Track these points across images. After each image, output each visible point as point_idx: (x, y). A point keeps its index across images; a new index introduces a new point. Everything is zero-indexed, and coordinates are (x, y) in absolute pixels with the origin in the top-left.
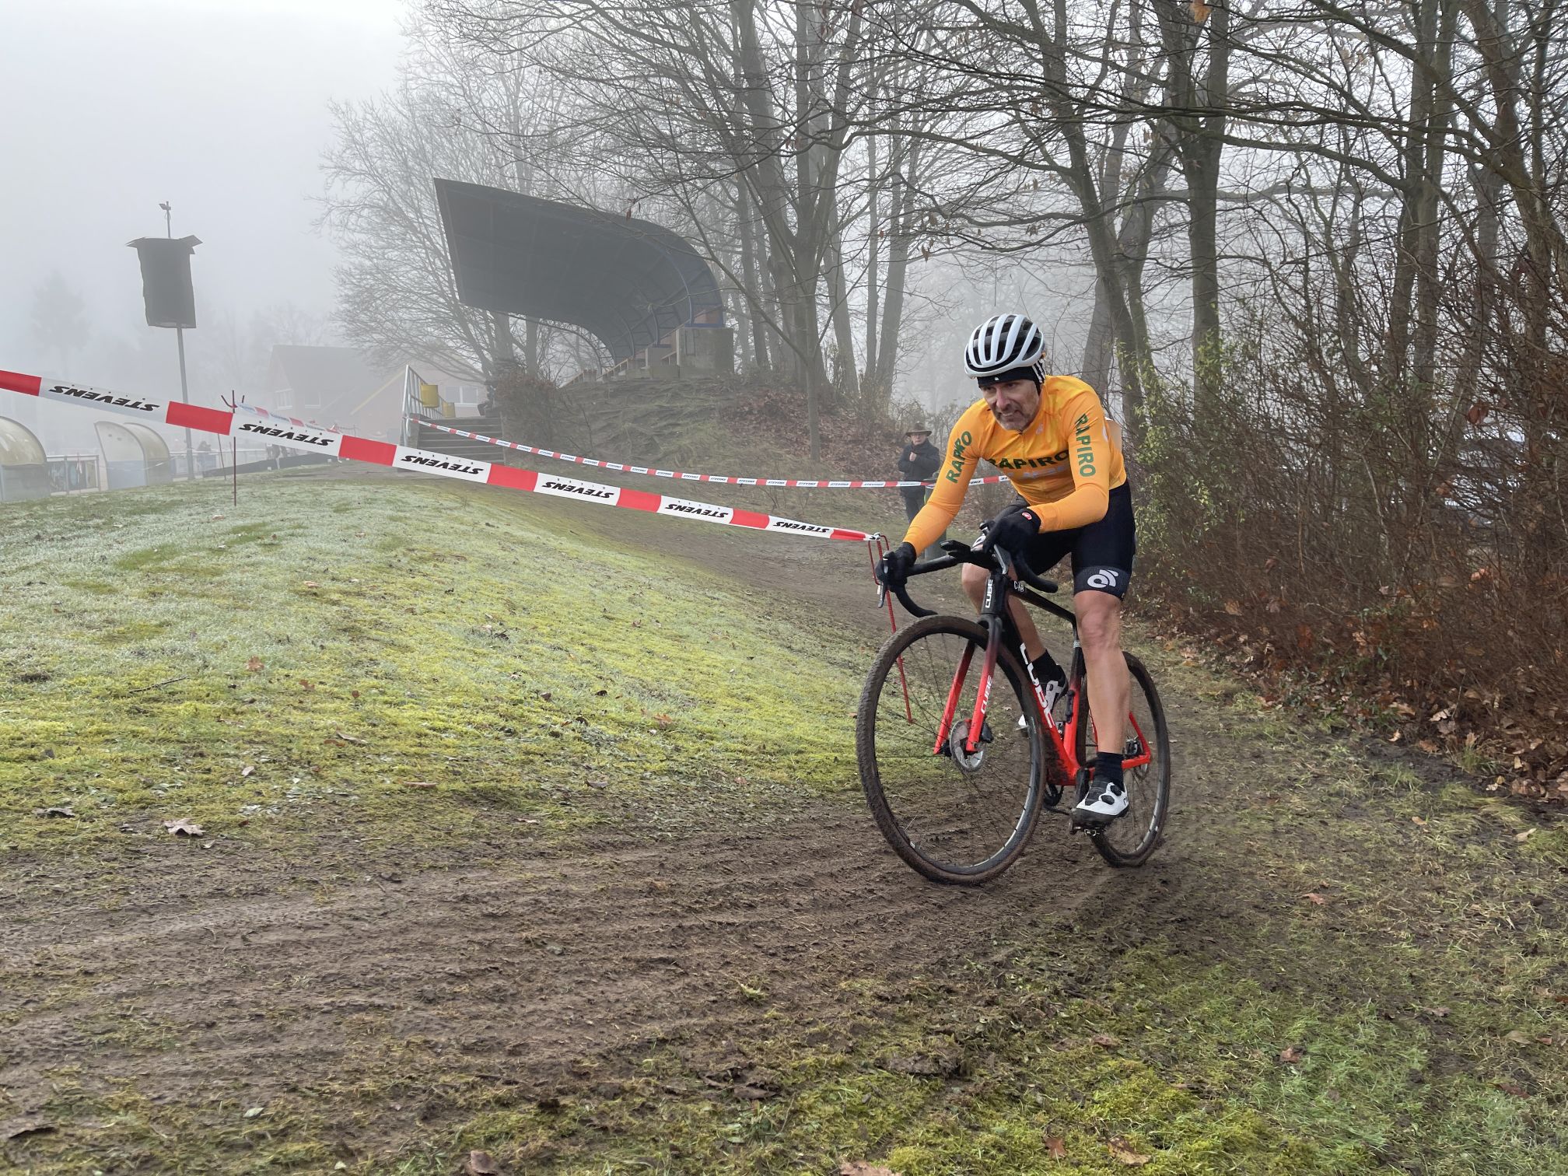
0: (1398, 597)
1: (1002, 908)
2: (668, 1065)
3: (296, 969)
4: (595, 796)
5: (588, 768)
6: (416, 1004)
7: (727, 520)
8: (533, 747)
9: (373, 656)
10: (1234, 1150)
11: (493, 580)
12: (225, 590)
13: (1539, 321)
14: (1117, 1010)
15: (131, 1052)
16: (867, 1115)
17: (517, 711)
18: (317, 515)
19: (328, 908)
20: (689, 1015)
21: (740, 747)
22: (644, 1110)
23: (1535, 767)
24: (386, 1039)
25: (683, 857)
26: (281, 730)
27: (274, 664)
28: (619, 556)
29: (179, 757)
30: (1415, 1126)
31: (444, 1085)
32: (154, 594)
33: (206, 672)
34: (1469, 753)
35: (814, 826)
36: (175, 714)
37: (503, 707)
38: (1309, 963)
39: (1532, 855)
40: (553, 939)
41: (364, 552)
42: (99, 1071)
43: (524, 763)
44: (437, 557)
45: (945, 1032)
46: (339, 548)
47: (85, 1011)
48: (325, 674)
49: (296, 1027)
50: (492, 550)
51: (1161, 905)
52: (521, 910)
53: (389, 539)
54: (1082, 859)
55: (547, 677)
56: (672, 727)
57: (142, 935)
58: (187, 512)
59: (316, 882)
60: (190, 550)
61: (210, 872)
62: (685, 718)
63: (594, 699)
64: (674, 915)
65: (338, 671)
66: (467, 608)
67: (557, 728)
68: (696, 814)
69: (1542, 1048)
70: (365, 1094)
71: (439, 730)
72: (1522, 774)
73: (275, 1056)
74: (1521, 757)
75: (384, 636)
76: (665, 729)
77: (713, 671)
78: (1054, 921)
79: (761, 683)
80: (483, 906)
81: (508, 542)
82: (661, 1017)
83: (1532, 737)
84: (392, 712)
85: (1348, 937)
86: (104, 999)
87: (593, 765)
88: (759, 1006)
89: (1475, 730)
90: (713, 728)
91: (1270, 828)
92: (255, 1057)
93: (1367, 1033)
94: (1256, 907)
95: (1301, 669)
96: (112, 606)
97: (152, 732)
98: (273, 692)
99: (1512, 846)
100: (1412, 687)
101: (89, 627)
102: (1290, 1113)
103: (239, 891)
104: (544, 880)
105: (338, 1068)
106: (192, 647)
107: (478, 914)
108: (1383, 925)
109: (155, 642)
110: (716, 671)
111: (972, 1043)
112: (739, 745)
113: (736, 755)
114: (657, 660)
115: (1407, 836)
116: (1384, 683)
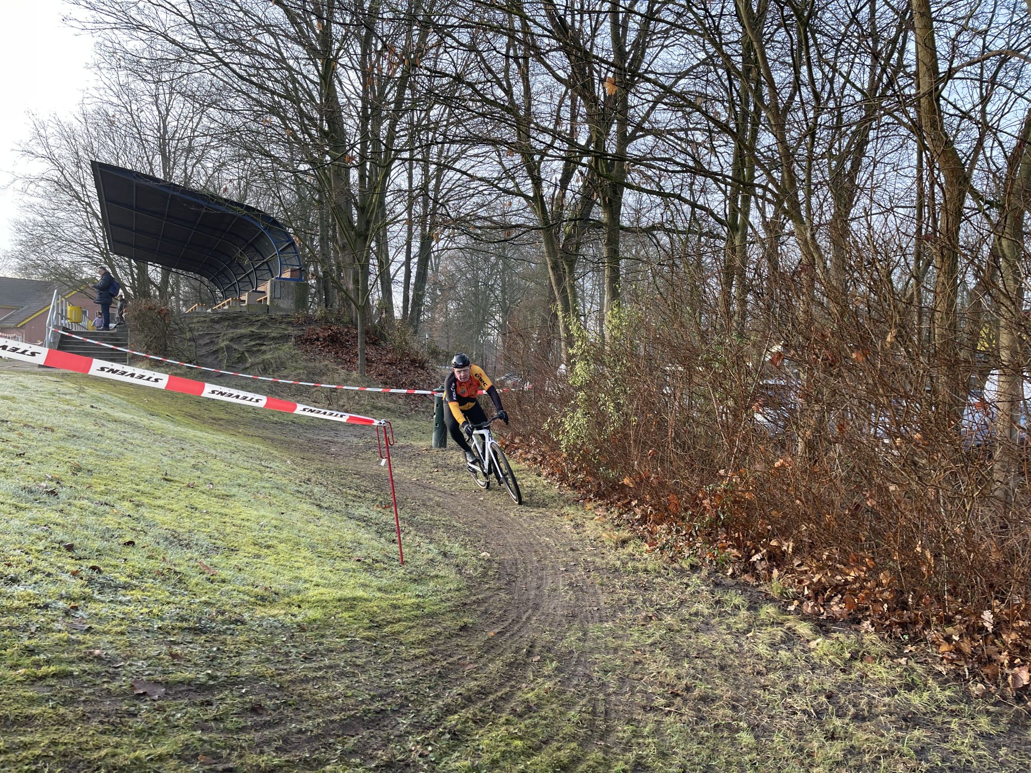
0: (730, 477)
7: (261, 404)
23: (817, 594)
28: (200, 434)
34: (775, 584)
39: (821, 659)
44: (26, 428)
55: (78, 530)
63: (119, 549)
66: (27, 470)
67: (65, 576)
72: (809, 598)
74: (808, 587)
77: (245, 523)
83: (814, 573)
89: (778, 567)
95: (671, 524)
99: (808, 653)
100: (738, 538)
112: (247, 588)
113: (241, 596)
114: (197, 515)
115: (740, 645)
116: (722, 535)
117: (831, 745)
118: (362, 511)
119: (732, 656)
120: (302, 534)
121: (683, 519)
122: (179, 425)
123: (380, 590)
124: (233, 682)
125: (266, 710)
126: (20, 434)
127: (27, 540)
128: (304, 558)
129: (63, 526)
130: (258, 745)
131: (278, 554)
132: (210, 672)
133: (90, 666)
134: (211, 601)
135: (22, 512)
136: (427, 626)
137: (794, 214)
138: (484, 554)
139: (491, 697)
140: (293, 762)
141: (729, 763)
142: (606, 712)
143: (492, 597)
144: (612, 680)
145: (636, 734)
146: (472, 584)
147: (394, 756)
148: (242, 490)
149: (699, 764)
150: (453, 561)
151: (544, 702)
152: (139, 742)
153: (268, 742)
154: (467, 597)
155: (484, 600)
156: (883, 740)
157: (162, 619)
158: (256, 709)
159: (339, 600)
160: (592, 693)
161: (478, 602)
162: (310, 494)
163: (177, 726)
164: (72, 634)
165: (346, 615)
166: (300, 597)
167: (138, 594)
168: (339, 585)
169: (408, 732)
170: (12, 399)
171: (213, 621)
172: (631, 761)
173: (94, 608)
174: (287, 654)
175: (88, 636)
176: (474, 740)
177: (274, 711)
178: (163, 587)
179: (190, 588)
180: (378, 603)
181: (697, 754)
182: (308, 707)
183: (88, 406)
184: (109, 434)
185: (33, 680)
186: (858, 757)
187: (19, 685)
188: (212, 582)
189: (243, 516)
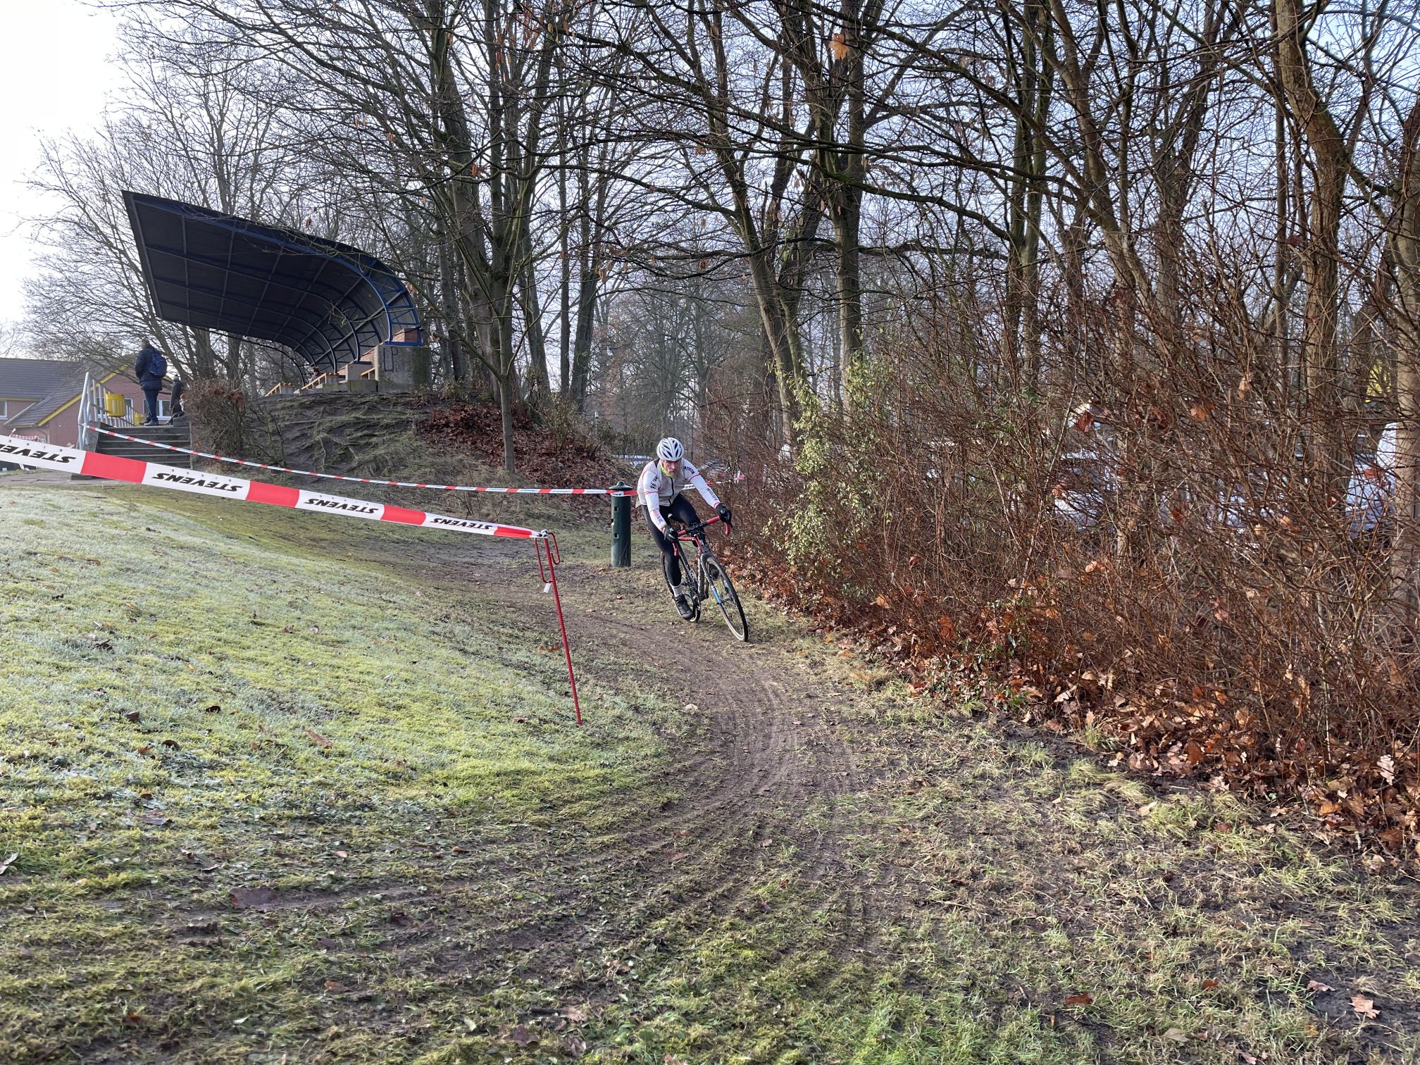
0: (1024, 588)
7: (377, 516)
11: (125, 585)
23: (1147, 743)
28: (296, 560)
34: (1090, 731)
39: (1156, 829)
55: (143, 693)
63: (201, 717)
66: (72, 616)
69: (1200, 1045)
72: (1137, 749)
74: (1136, 734)
77: (365, 677)
83: (1144, 715)
89: (1093, 708)
95: (944, 657)
99: (1137, 821)
100: (1038, 671)
112: (373, 762)
113: (367, 773)
114: (300, 668)
115: (1045, 816)
116: (1015, 668)
117: (1173, 944)
118: (521, 656)
120: (442, 688)
121: (960, 648)
122: (266, 548)
123: (551, 759)
124: (364, 886)
125: (411, 920)
126: (55, 570)
127: (76, 711)
128: (448, 720)
129: (123, 690)
130: (402, 966)
131: (412, 716)
132: (332, 873)
133: (175, 869)
134: (328, 781)
135: (65, 675)
136: (617, 804)
137: (1104, 217)
138: (689, 706)
139: (709, 895)
140: (449, 986)
141: (1033, 971)
142: (865, 909)
143: (701, 763)
144: (871, 869)
145: (905, 937)
146: (676, 748)
147: (583, 974)
148: (357, 633)
149: (992, 974)
150: (649, 717)
151: (779, 900)
152: (245, 968)
153: (416, 961)
154: (669, 764)
155: (693, 768)
156: (1244, 934)
157: (264, 807)
158: (397, 919)
159: (498, 775)
160: (845, 885)
161: (685, 771)
162: (450, 636)
163: (294, 945)
164: (146, 830)
165: (508, 793)
166: (445, 773)
167: (230, 775)
168: (497, 755)
169: (600, 944)
170: (41, 523)
171: (332, 807)
172: (901, 972)
173: (172, 795)
174: (433, 848)
175: (167, 833)
176: (689, 952)
177: (421, 920)
178: (263, 765)
179: (298, 765)
180: (549, 776)
181: (990, 960)
182: (466, 915)
183: (143, 529)
184: (175, 565)
185: (99, 893)
186: (1212, 958)
187: (80, 900)
188: (327, 757)
189: (362, 668)
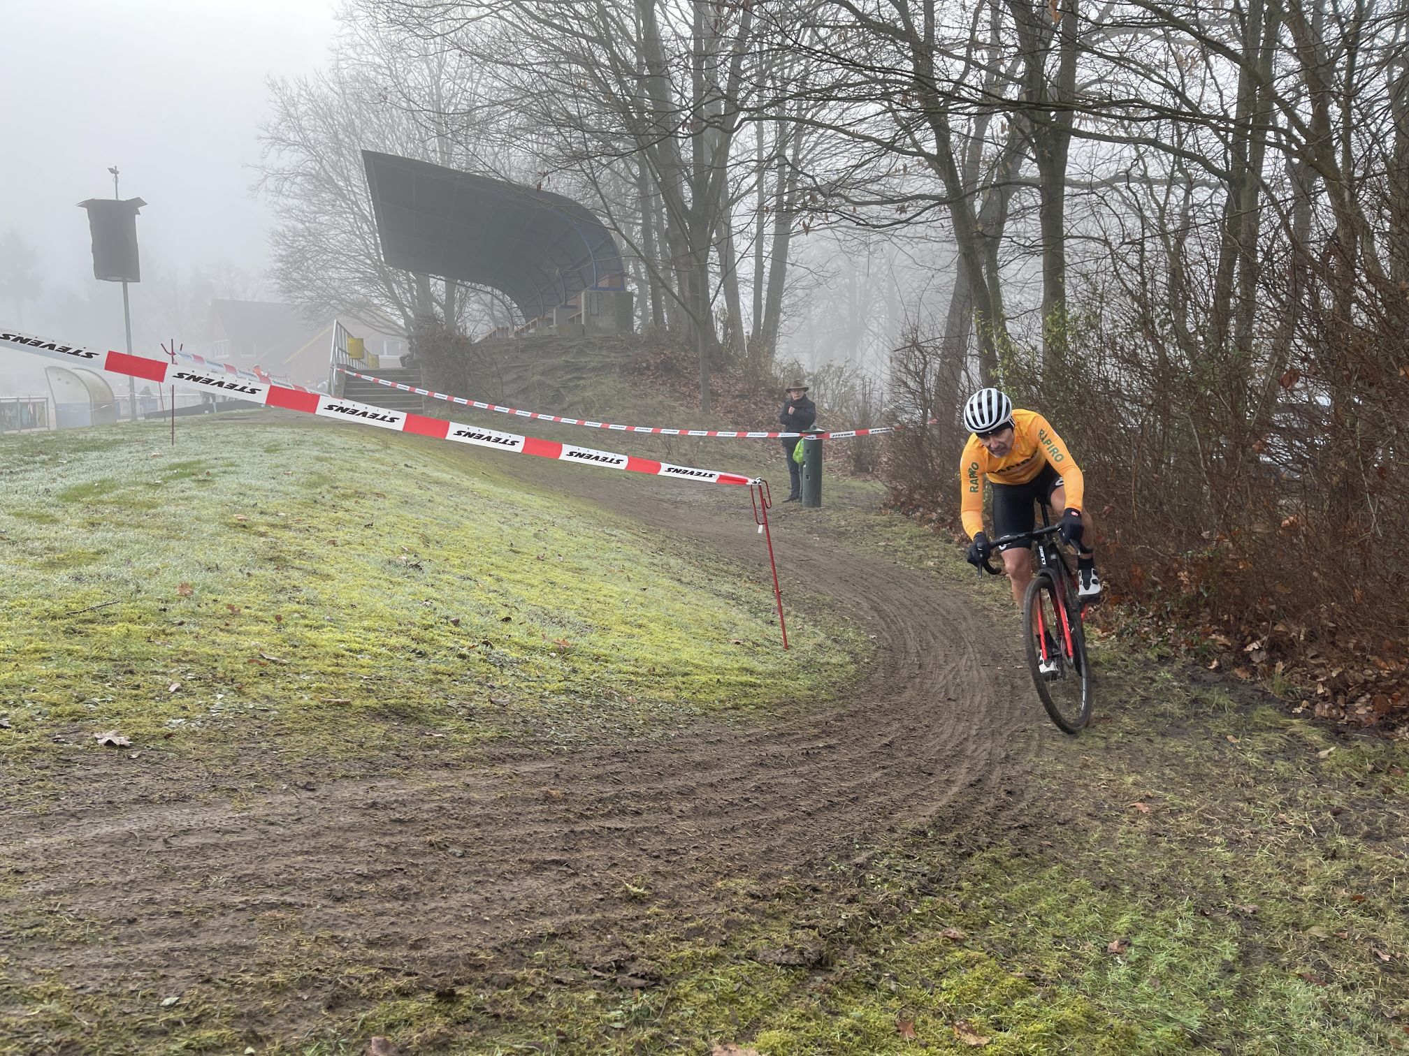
0: (1218, 541)
1: (864, 815)
2: (557, 957)
3: (213, 870)
4: (498, 712)
5: (492, 687)
6: (325, 902)
7: (623, 466)
8: (441, 667)
9: (296, 583)
10: (1066, 1032)
11: (410, 516)
12: (159, 522)
13: (1345, 298)
14: (964, 906)
15: (57, 945)
16: (737, 1002)
17: (428, 635)
18: (248, 454)
19: (245, 814)
20: (578, 912)
21: (631, 669)
22: (533, 999)
23: (1336, 693)
24: (296, 934)
25: (577, 768)
26: (208, 650)
27: (203, 589)
28: (527, 496)
29: (110, 674)
30: (1226, 1011)
31: (349, 976)
32: (93, 524)
33: (139, 596)
34: (1278, 680)
35: (697, 741)
36: (108, 634)
37: (415, 631)
38: (1135, 865)
39: (1332, 771)
40: (454, 842)
41: (291, 489)
42: (26, 963)
43: (433, 682)
44: (359, 495)
45: (809, 927)
46: (268, 485)
47: (15, 907)
48: (251, 599)
49: (212, 923)
50: (410, 488)
51: (1004, 814)
52: (426, 816)
53: (314, 478)
54: (937, 771)
55: (456, 605)
56: (570, 651)
57: (70, 837)
58: (128, 450)
59: (235, 790)
60: (128, 484)
61: (136, 780)
62: (582, 642)
63: (500, 625)
64: (567, 821)
65: (263, 597)
66: (382, 542)
67: (464, 651)
68: (590, 729)
69: (1339, 941)
70: (275, 985)
71: (355, 651)
72: (1324, 698)
73: (191, 950)
74: (1323, 684)
75: (307, 565)
76: (563, 652)
77: (609, 600)
78: (910, 827)
79: (653, 612)
80: (391, 812)
81: (424, 481)
82: (553, 914)
83: (1334, 666)
84: (312, 635)
85: (1170, 841)
86: (33, 897)
87: (497, 684)
88: (642, 903)
89: (1284, 659)
90: (607, 652)
91: (1102, 744)
92: (173, 950)
93: (1184, 928)
94: (1089, 815)
95: (1133, 604)
96: (53, 535)
97: (86, 650)
98: (201, 615)
99: (1315, 764)
100: (1228, 621)
101: (31, 554)
102: (1116, 998)
103: (162, 797)
104: (448, 789)
105: (250, 961)
106: (126, 573)
107: (386, 819)
108: (1200, 831)
109: (92, 568)
110: (612, 601)
111: (834, 937)
114: (558, 590)
115: (1222, 753)
116: (1205, 617)
117: (1330, 865)
118: (726, 588)
119: (1208, 764)
123: (767, 675)
126: (357, 502)
129: (442, 601)
131: (652, 634)
135: (398, 588)
146: (871, 674)
148: (593, 563)
150: (846, 647)
168: (723, 669)
183: (402, 465)
186: (1364, 878)
